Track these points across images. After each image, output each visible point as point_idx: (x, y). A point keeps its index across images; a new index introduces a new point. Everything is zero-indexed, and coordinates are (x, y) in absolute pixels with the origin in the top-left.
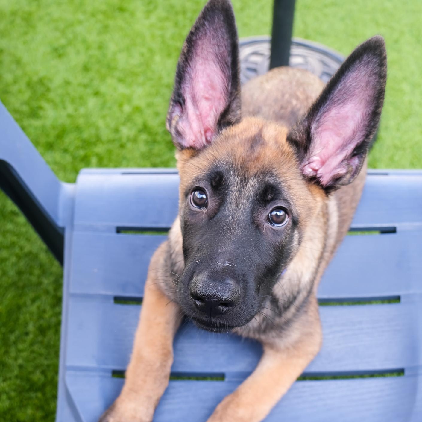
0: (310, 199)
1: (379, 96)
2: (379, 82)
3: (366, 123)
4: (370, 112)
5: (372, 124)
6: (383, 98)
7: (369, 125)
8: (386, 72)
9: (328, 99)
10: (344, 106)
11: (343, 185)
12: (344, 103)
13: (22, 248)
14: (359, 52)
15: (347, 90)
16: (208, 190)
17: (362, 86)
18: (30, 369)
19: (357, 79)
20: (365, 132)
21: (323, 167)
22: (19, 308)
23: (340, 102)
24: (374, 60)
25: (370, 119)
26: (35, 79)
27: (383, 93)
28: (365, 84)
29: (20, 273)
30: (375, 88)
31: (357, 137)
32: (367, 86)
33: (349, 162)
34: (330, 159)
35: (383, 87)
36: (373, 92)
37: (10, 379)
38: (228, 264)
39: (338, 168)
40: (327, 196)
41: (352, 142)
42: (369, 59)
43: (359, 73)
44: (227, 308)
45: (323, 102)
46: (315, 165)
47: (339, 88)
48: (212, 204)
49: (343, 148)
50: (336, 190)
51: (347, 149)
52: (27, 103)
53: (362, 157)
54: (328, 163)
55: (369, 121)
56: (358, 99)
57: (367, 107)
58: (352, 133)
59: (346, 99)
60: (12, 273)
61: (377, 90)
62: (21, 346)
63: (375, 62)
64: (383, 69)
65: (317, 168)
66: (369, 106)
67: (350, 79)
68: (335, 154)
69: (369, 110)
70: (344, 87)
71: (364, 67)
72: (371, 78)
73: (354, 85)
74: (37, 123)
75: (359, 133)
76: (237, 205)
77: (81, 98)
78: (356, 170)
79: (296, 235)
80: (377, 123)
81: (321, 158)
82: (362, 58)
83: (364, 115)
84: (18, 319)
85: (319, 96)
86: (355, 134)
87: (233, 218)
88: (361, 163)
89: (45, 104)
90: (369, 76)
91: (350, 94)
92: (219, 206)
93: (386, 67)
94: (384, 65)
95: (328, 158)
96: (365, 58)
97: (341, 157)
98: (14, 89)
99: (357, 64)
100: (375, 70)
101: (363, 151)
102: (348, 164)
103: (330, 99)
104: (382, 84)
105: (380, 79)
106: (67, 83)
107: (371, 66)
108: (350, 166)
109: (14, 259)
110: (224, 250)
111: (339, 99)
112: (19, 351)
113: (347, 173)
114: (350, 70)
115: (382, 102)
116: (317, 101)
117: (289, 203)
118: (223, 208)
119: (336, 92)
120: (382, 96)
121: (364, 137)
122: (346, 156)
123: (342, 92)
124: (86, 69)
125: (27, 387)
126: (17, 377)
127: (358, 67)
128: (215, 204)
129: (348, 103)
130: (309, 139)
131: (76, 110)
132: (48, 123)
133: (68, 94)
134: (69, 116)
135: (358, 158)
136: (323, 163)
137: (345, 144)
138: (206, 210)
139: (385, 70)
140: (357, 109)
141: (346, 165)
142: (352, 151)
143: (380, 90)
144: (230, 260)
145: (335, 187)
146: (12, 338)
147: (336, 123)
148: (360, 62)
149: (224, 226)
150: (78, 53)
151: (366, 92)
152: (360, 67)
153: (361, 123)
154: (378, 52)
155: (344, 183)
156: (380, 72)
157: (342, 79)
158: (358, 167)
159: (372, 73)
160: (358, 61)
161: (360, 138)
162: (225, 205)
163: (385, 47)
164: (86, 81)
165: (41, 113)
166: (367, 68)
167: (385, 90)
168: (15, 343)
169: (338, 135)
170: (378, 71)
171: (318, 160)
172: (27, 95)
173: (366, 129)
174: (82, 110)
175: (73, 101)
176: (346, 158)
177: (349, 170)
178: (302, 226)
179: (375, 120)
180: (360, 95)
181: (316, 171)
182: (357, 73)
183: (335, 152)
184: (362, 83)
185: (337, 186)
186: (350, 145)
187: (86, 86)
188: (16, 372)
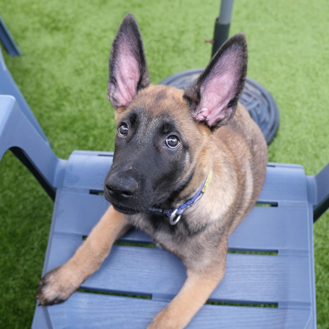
0: (198, 133)
1: (243, 70)
2: (243, 61)
3: (236, 86)
4: (238, 79)
5: (240, 87)
6: (246, 71)
7: (238, 87)
8: (247, 55)
9: (211, 72)
10: (222, 76)
11: (223, 125)
12: (222, 74)
13: (38, 192)
14: (229, 43)
15: (223, 66)
16: (129, 125)
17: (232, 64)
18: (31, 273)
19: (229, 59)
20: (236, 92)
21: (210, 115)
22: (30, 231)
23: (219, 74)
24: (239, 47)
25: (239, 84)
26: (62, 87)
27: (246, 67)
28: (234, 63)
29: (34, 208)
30: (241, 65)
31: (230, 96)
32: (235, 64)
33: (226, 111)
34: (214, 110)
35: (246, 64)
36: (240, 67)
37: (17, 279)
38: (131, 168)
39: (219, 115)
40: (212, 132)
41: (228, 99)
42: (236, 47)
43: (230, 55)
44: (128, 196)
45: (208, 74)
46: (205, 114)
47: (218, 65)
48: (130, 133)
49: (222, 103)
50: (218, 128)
51: (225, 103)
52: (54, 102)
53: (234, 108)
54: (213, 112)
55: (238, 85)
56: (230, 72)
57: (236, 76)
58: (227, 93)
59: (222, 72)
60: (29, 208)
61: (242, 65)
62: (27, 257)
63: (240, 48)
64: (245, 53)
65: (206, 116)
66: (237, 76)
67: (224, 60)
68: (218, 106)
69: (238, 78)
70: (220, 64)
71: (233, 52)
72: (238, 59)
73: (227, 63)
74: (58, 114)
75: (231, 93)
76: (144, 134)
77: (88, 100)
78: (231, 116)
79: (187, 156)
80: (243, 86)
81: (208, 109)
82: (231, 47)
83: (235, 81)
84: (28, 238)
85: (205, 70)
86: (229, 94)
87: (141, 142)
88: (234, 111)
89: (65, 103)
90: (237, 58)
91: (225, 69)
92: (133, 134)
93: (247, 52)
94: (246, 51)
95: (213, 109)
96: (233, 46)
97: (221, 108)
98: (48, 93)
99: (228, 50)
100: (240, 54)
101: (234, 104)
102: (226, 112)
103: (212, 72)
104: (245, 62)
105: (243, 59)
106: (81, 91)
107: (237, 52)
108: (227, 113)
109: (32, 199)
110: (131, 160)
111: (218, 72)
112: (26, 260)
113: (225, 118)
114: (224, 54)
115: (246, 73)
116: (203, 73)
117: (180, 133)
118: (135, 136)
119: (215, 67)
120: (245, 70)
121: (235, 95)
122: (224, 107)
123: (220, 67)
124: (94, 83)
125: (28, 285)
126: (22, 278)
127: (229, 52)
128: (131, 133)
129: (224, 75)
130: (199, 96)
131: (84, 107)
132: (66, 114)
133: (81, 98)
134: (79, 111)
135: (232, 108)
136: (210, 112)
137: (223, 100)
138: (126, 137)
139: (246, 54)
140: (230, 78)
141: (224, 113)
142: (228, 104)
143: (244, 65)
144: (133, 166)
145: (218, 126)
146: (23, 251)
147: (217, 87)
148: (230, 49)
149: (134, 146)
150: (90, 73)
151: (235, 68)
152: (230, 52)
153: (233, 86)
154: (241, 43)
155: (223, 124)
156: (243, 55)
157: (219, 60)
158: (232, 114)
159: (238, 55)
160: (229, 48)
161: (233, 96)
162: (137, 133)
163: (246, 40)
164: (93, 90)
165: (62, 108)
166: (235, 52)
167: (247, 65)
168: (24, 255)
169: (219, 94)
170: (242, 54)
171: (207, 111)
172: (55, 97)
173: (236, 90)
174: (88, 108)
175: (83, 102)
176: (224, 108)
177: (227, 116)
178: (192, 150)
179: (242, 84)
180: (231, 69)
181: (206, 117)
182: (228, 56)
183: (217, 105)
184: (232, 62)
185: (218, 125)
186: (226, 101)
187: (92, 93)
188: (22, 275)
